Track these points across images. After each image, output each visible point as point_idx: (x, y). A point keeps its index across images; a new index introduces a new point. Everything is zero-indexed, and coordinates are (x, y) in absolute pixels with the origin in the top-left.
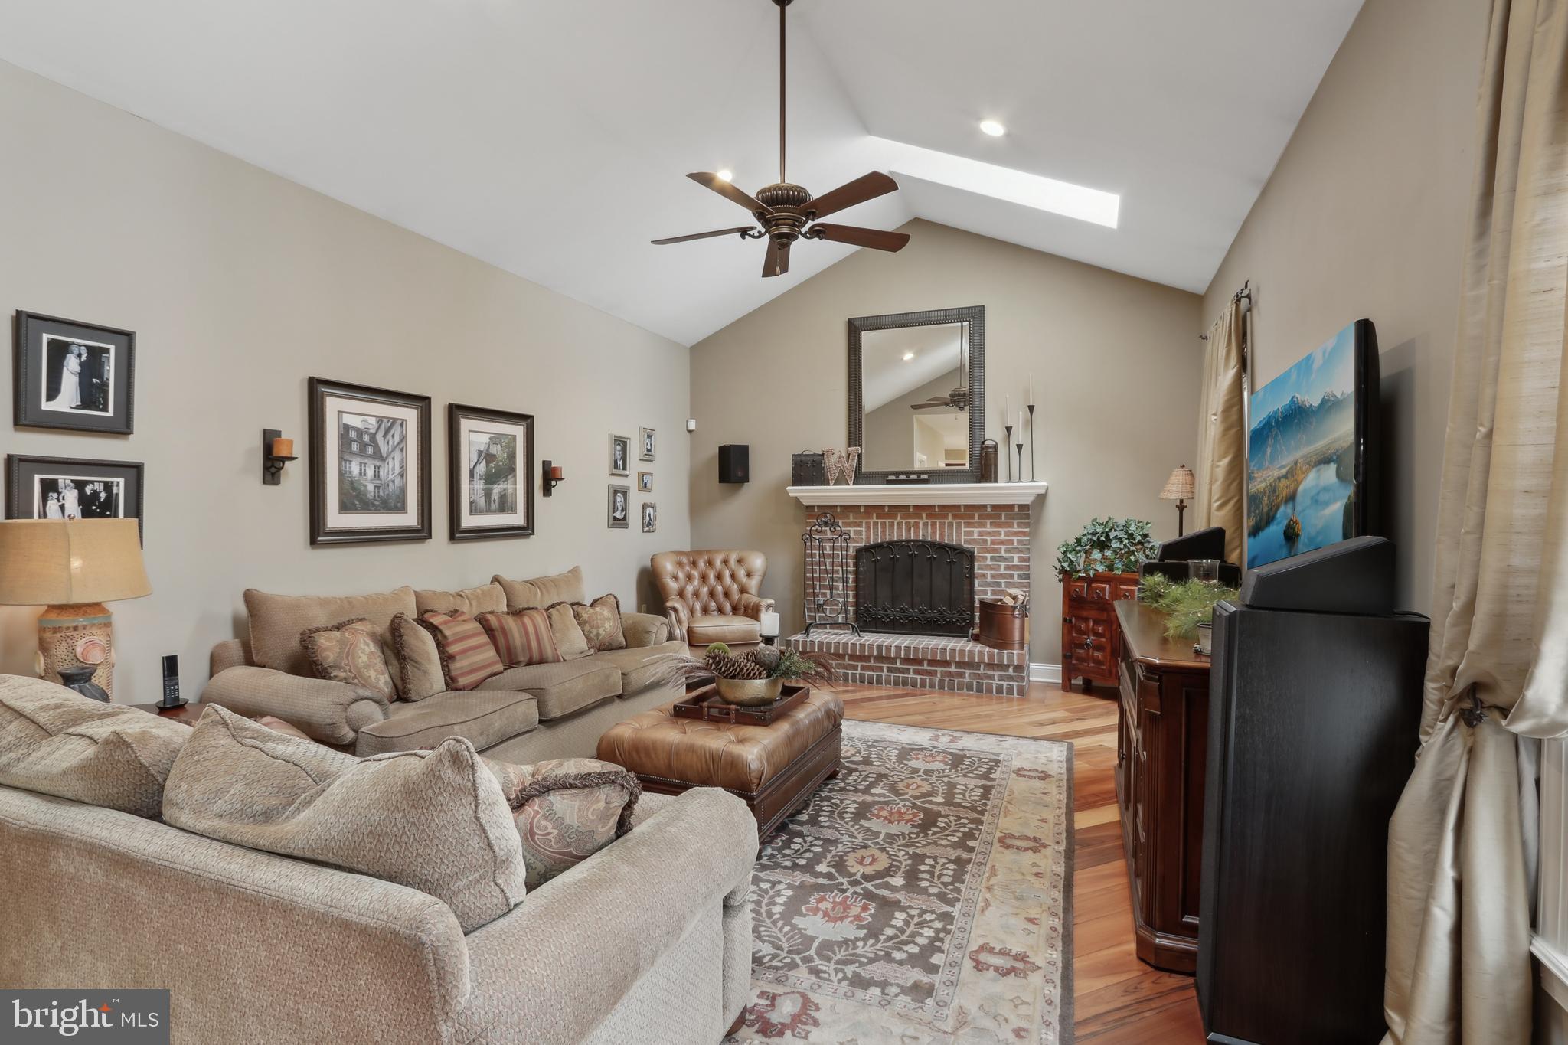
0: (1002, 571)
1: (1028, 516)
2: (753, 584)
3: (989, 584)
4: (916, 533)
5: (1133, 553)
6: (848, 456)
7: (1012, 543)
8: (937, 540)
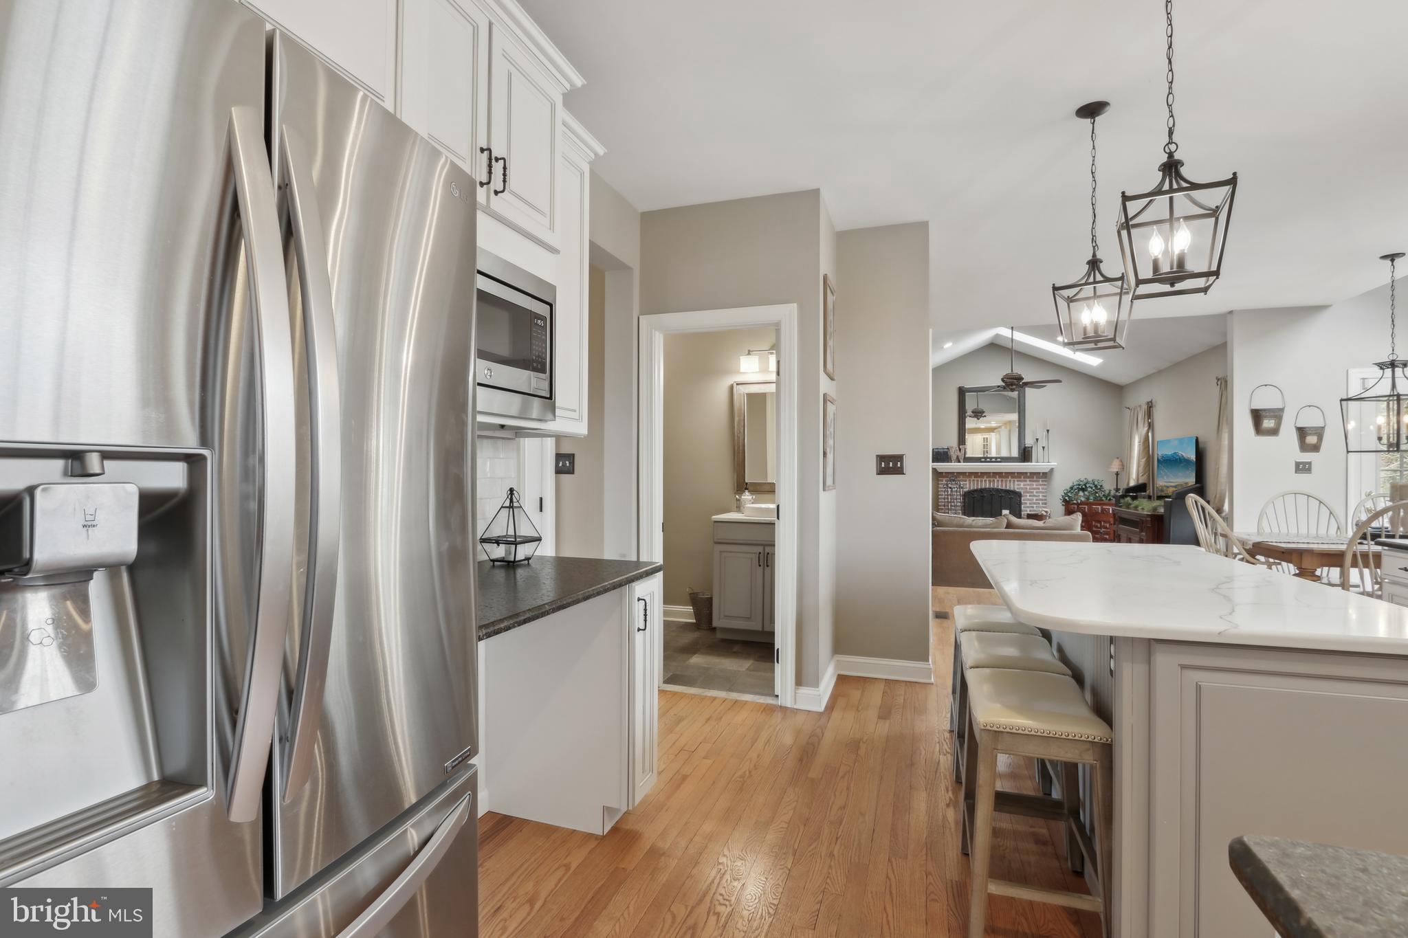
0: (1034, 501)
1: (1046, 477)
3: (1028, 507)
4: (994, 484)
5: (1097, 493)
6: (960, 450)
7: (1039, 489)
8: (1004, 488)
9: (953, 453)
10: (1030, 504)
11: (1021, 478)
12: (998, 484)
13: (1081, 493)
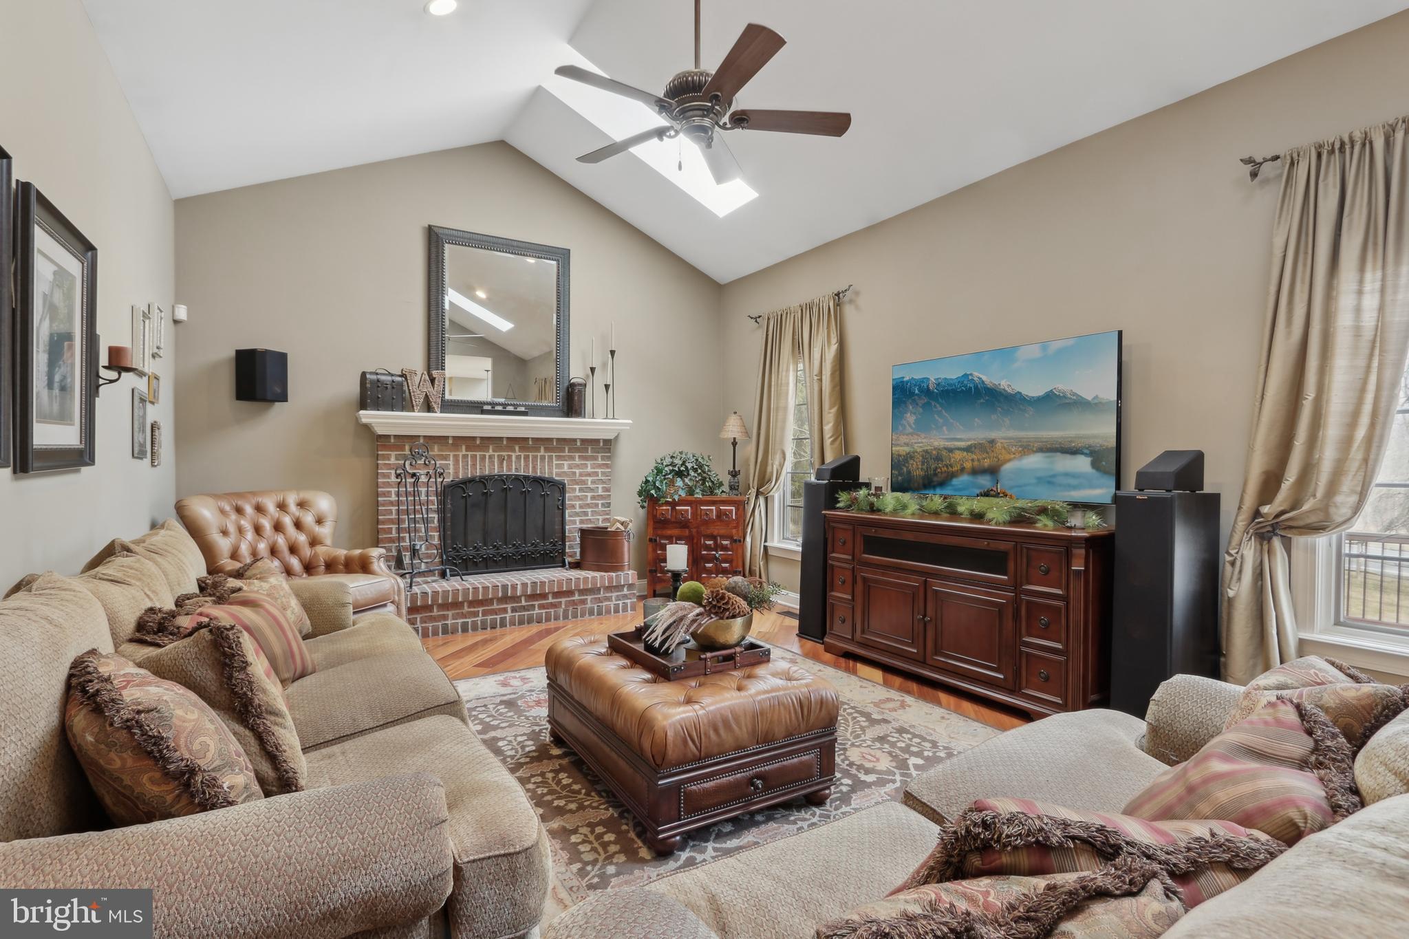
0: (589, 501)
1: (608, 450)
2: (325, 531)
4: (509, 466)
6: (432, 380)
7: (596, 474)
8: (531, 473)
9: (418, 388)
10: (581, 507)
11: (564, 452)
12: (517, 465)
13: (679, 482)
